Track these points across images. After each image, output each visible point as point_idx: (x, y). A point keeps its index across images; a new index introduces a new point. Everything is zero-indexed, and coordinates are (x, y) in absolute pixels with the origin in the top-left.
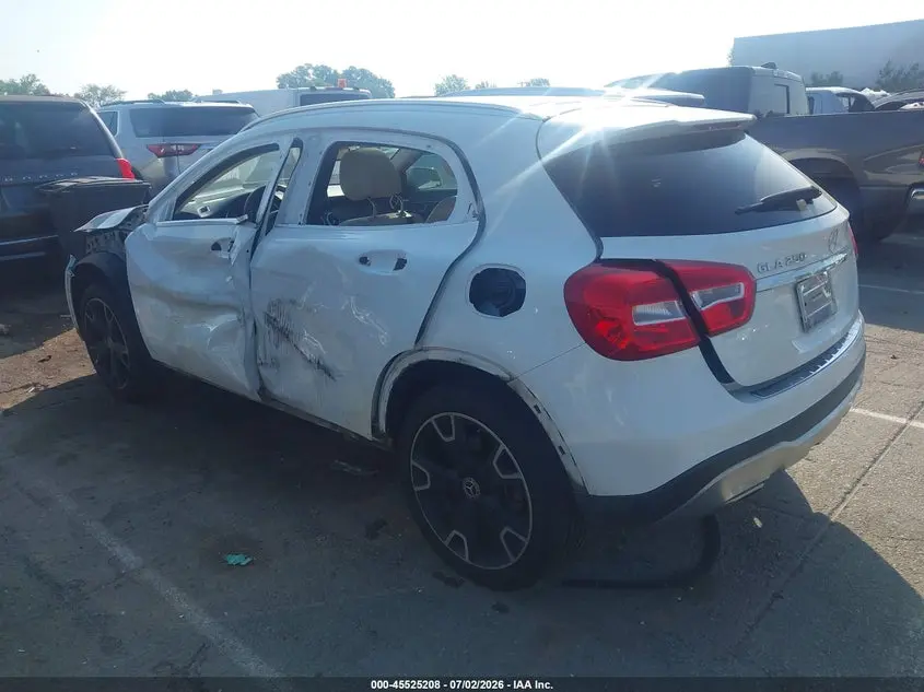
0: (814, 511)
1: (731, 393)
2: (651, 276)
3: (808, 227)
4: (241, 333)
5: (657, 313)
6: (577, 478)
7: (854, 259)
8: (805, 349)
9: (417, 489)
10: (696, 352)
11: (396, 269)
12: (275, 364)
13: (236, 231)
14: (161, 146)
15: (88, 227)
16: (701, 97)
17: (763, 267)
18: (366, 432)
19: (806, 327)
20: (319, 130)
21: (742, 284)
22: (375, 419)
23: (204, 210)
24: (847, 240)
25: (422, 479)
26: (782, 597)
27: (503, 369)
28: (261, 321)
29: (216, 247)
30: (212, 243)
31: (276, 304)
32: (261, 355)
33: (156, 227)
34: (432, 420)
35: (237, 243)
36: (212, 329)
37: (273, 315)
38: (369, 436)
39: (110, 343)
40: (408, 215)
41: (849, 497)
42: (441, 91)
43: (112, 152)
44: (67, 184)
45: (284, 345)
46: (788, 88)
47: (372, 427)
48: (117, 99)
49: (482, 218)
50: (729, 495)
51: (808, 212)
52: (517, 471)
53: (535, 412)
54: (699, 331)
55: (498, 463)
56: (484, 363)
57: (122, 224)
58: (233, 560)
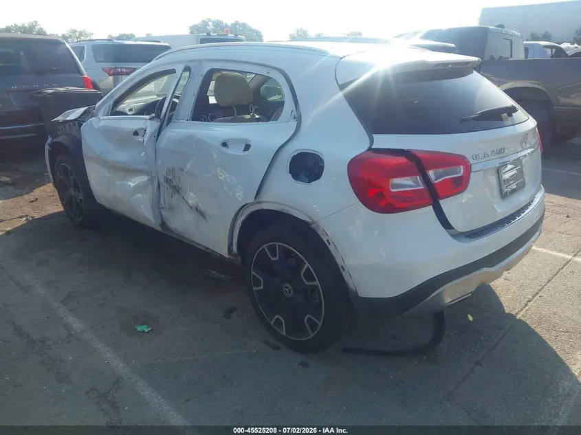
0: (507, 312)
1: (452, 236)
2: (402, 160)
3: (507, 131)
4: (150, 187)
5: (406, 183)
6: (352, 286)
7: (539, 152)
8: (502, 209)
9: (255, 289)
10: (430, 209)
11: (244, 151)
12: (171, 208)
13: (148, 124)
14: (111, 69)
15: (60, 118)
16: (453, 45)
17: (477, 157)
18: (224, 252)
19: (504, 196)
20: (201, 61)
21: (462, 167)
22: (230, 245)
23: (131, 110)
24: (535, 140)
25: (258, 283)
26: (481, 365)
27: (308, 216)
28: (162, 180)
29: (136, 133)
30: (134, 130)
31: (172, 171)
32: (162, 202)
33: (100, 120)
34: (265, 246)
35: (148, 131)
36: (132, 185)
37: (170, 177)
38: (227, 256)
39: (72, 191)
40: (257, 116)
41: (530, 304)
42: (293, 38)
43: (79, 72)
44: (50, 91)
45: (176, 196)
46: (511, 41)
47: (229, 249)
48: (88, 38)
49: (299, 119)
50: (448, 300)
51: (509, 122)
52: (315, 280)
53: (327, 244)
54: (433, 196)
55: (304, 275)
56: (296, 212)
57: (79, 117)
58: (139, 328)
